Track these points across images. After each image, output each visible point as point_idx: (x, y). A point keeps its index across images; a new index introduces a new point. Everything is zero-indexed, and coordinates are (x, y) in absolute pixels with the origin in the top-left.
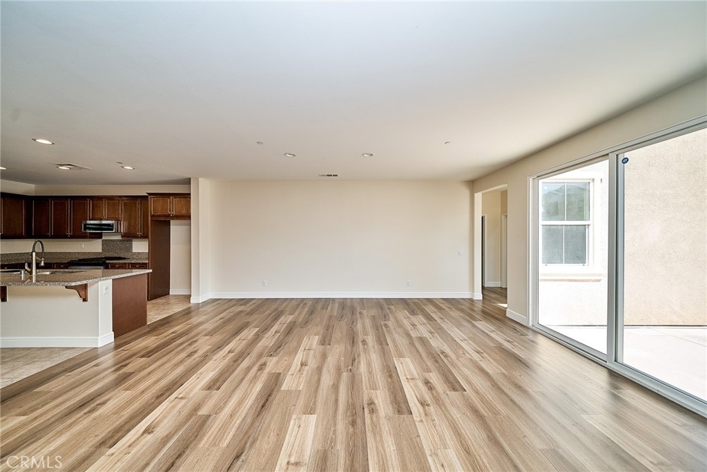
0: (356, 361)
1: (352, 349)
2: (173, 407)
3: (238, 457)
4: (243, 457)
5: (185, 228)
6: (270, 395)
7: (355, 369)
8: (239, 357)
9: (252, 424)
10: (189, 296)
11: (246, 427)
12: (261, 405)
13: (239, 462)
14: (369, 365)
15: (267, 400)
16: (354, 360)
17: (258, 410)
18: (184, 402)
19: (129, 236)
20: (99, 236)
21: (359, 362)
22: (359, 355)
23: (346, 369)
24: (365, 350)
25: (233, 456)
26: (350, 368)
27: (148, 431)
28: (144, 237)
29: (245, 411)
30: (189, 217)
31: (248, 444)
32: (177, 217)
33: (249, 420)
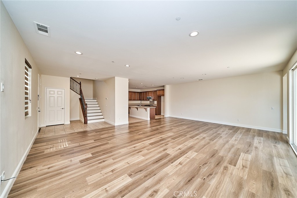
0: (212, 176)
1: (214, 168)
2: (141, 145)
3: (141, 171)
4: (141, 172)
5: (164, 97)
6: (161, 160)
7: (208, 180)
8: (162, 140)
9: (150, 165)
10: (164, 116)
11: (148, 165)
12: (156, 161)
13: (140, 173)
14: (220, 183)
15: (159, 160)
16: (211, 175)
17: (155, 162)
18: (143, 145)
19: (154, 100)
20: (149, 100)
21: (213, 178)
22: (216, 174)
23: (201, 177)
24: (223, 173)
25: (140, 170)
26: (204, 177)
27: (134, 147)
28: (156, 100)
29: (150, 160)
30: (164, 95)
31: (145, 170)
32: (162, 95)
33: (150, 163)
